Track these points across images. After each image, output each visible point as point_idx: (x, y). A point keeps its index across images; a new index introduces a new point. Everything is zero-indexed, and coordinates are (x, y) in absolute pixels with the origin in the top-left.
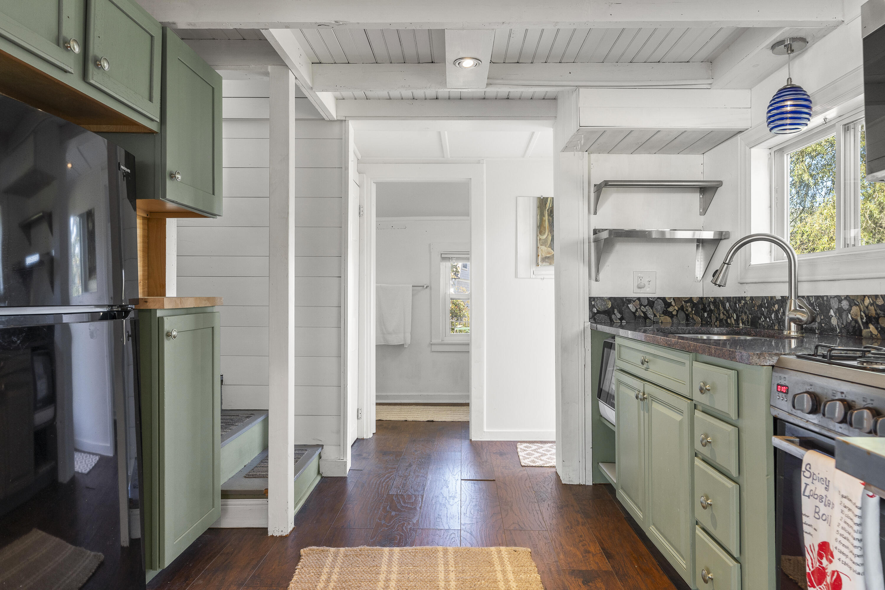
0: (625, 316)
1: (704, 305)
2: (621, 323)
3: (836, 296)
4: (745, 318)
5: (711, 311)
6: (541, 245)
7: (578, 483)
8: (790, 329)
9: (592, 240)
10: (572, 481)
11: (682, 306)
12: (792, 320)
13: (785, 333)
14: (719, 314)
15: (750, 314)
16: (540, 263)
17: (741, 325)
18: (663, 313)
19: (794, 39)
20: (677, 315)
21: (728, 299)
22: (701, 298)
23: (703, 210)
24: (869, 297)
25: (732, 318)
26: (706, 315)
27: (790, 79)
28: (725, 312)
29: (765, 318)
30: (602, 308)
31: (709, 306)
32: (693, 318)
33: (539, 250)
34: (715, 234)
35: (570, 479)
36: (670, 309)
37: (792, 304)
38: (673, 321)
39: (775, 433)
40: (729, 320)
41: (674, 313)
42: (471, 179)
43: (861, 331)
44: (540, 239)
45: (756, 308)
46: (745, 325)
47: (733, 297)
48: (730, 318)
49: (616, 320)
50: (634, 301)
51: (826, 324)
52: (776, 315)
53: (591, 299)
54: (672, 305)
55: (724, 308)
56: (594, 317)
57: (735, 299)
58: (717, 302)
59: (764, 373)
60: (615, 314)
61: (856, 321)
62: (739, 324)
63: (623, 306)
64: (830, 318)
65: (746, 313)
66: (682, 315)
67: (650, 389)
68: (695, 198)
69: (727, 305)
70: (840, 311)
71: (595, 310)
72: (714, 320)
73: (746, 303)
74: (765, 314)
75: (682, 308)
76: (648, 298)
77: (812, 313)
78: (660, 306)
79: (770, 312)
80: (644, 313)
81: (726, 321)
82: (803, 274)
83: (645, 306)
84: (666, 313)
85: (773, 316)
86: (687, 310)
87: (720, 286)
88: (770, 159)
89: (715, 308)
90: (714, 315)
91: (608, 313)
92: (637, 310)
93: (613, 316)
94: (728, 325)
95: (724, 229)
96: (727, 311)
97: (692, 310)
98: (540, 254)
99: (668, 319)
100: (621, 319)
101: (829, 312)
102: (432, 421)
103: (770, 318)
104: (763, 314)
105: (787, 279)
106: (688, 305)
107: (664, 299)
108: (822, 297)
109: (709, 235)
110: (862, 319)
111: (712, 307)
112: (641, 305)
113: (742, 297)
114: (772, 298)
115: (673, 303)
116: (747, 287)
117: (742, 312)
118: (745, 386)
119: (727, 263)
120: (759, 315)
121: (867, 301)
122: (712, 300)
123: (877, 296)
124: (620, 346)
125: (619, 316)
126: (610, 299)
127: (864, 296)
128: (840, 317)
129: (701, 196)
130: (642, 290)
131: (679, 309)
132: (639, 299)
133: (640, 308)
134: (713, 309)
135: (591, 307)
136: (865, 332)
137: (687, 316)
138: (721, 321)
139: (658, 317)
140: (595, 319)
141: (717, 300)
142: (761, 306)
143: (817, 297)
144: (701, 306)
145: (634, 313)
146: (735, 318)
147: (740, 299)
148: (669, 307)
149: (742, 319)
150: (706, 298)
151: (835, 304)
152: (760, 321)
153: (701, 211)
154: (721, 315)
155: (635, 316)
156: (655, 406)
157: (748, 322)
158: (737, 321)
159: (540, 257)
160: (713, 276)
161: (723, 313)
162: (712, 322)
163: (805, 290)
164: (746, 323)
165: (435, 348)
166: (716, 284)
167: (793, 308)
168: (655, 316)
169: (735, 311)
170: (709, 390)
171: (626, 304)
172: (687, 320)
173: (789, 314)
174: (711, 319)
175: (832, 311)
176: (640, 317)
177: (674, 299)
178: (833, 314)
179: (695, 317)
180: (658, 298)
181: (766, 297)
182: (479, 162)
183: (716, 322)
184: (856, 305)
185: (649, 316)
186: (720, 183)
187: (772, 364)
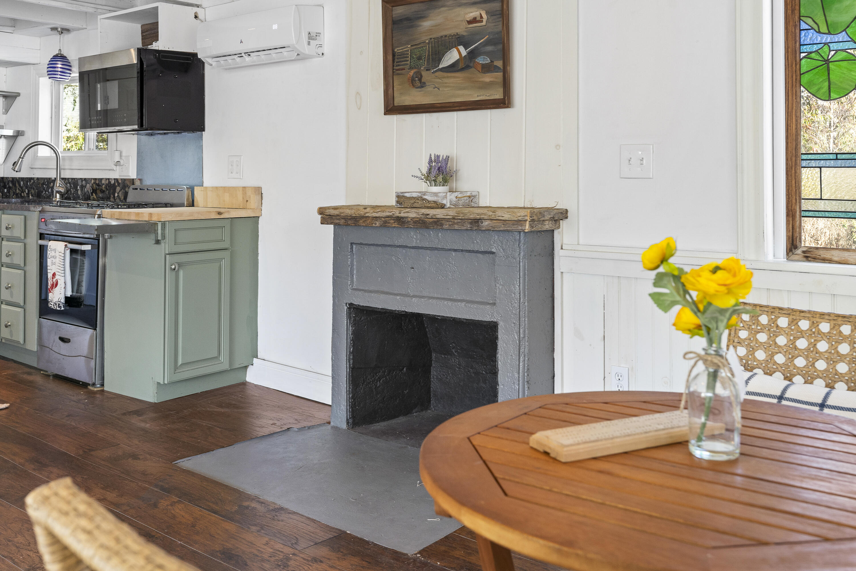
1: (5, 183)
3: (81, 179)
4: (33, 192)
5: (10, 187)
8: (56, 197)
12: (57, 192)
13: (54, 199)
14: (16, 190)
15: (36, 189)
17: (31, 197)
21: (23, 179)
23: (6, 110)
24: (94, 179)
25: (25, 193)
26: (6, 190)
27: (60, 50)
29: (46, 192)
31: (8, 184)
34: (14, 132)
37: (58, 182)
39: (40, 239)
40: (22, 194)
45: (40, 185)
46: (33, 197)
47: (26, 178)
48: (23, 193)
51: (76, 194)
55: (20, 185)
57: (27, 179)
58: (14, 181)
59: (36, 214)
61: (88, 192)
62: (29, 197)
64: (77, 190)
65: (34, 189)
69: (22, 183)
70: (82, 187)
72: (12, 194)
73: (34, 182)
74: (45, 189)
77: (67, 188)
79: (48, 188)
81: (21, 194)
82: (64, 165)
85: (50, 190)
87: (17, 171)
88: (51, 86)
89: (13, 185)
90: (12, 190)
94: (22, 197)
95: (20, 129)
96: (22, 188)
101: (77, 187)
103: (48, 192)
104: (44, 189)
105: (55, 167)
108: (74, 179)
109: (10, 132)
110: (91, 191)
111: (11, 185)
113: (32, 178)
114: (50, 179)
116: (35, 170)
117: (31, 188)
118: (28, 222)
119: (22, 157)
120: (42, 190)
121: (93, 181)
122: (11, 179)
123: (96, 179)
127: (92, 179)
128: (82, 190)
129: (4, 100)
134: (11, 186)
136: (92, 197)
138: (17, 194)
141: (15, 180)
142: (43, 184)
143: (72, 179)
146: (27, 192)
147: (30, 179)
149: (31, 193)
150: (6, 178)
151: (80, 183)
152: (42, 194)
153: (4, 111)
154: (17, 190)
157: (35, 194)
158: (28, 194)
160: (14, 165)
161: (19, 189)
162: (10, 195)
163: (67, 174)
164: (34, 195)
166: (15, 170)
167: (58, 185)
169: (27, 187)
170: (10, 228)
173: (56, 189)
174: (9, 193)
175: (78, 187)
178: (79, 189)
181: (46, 178)
183: (13, 195)
184: (88, 183)
186: (18, 95)
187: (39, 210)
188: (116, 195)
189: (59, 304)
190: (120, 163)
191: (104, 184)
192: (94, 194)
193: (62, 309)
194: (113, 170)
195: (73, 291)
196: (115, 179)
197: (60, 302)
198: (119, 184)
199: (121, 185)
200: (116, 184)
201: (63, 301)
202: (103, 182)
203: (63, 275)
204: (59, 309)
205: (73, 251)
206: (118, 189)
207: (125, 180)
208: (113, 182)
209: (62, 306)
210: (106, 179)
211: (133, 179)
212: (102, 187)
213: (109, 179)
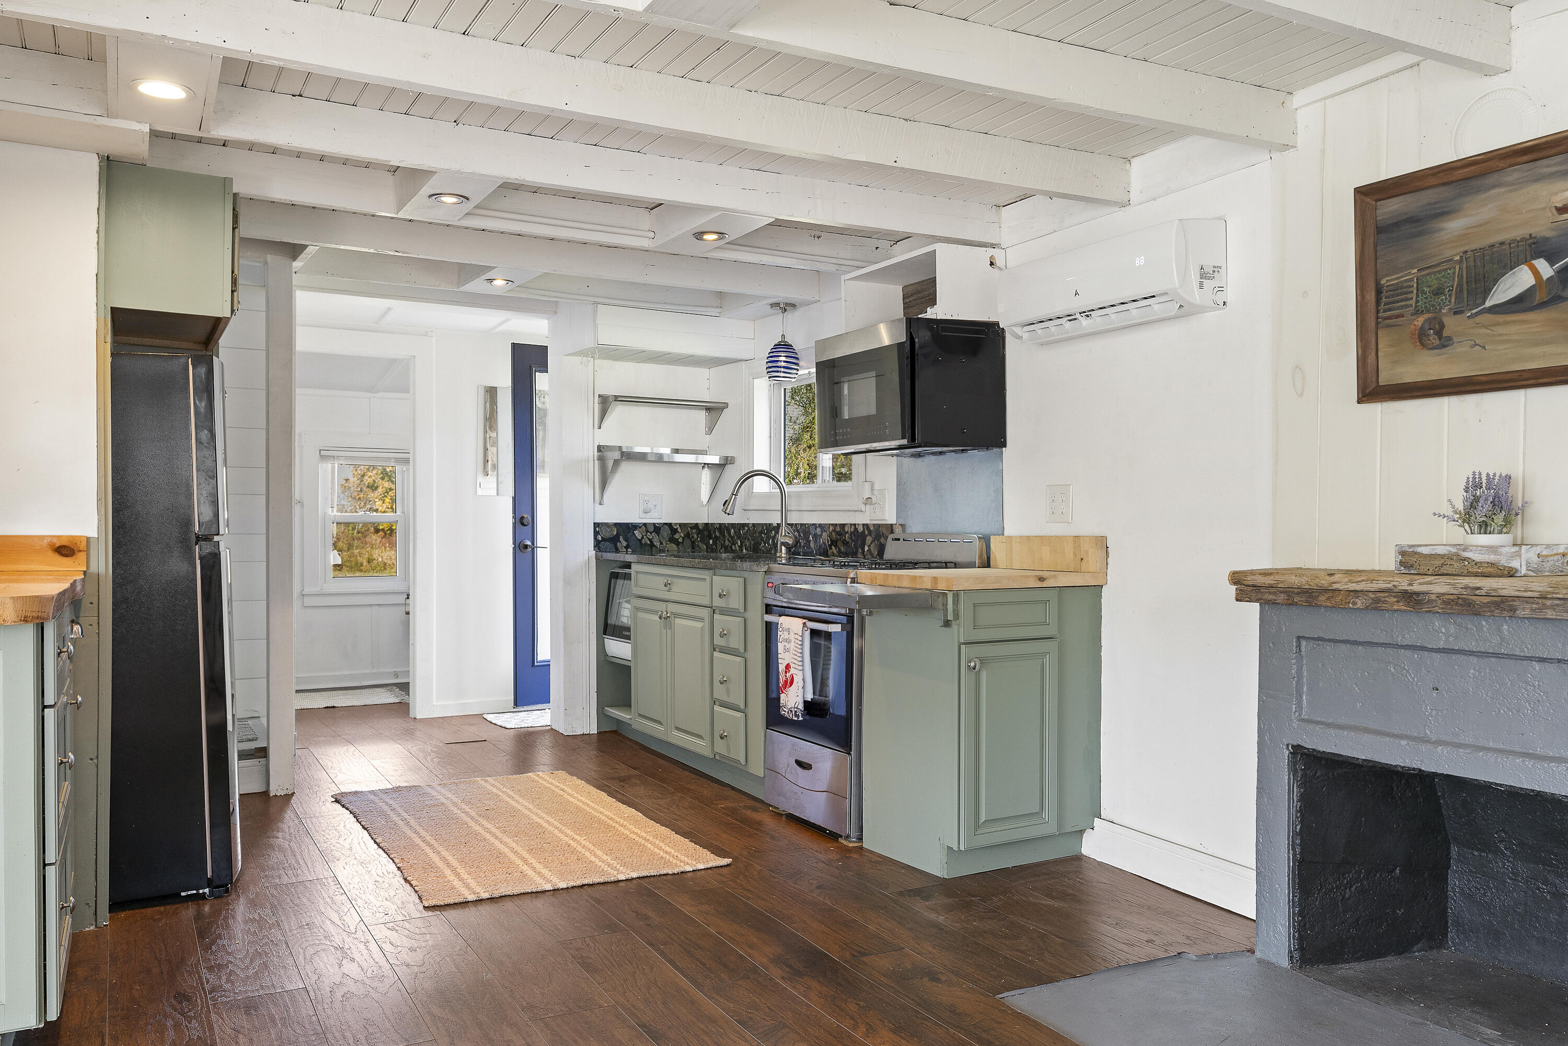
0: (630, 544)
1: (710, 532)
2: (627, 551)
3: (813, 524)
4: (748, 544)
5: (716, 537)
6: (492, 446)
7: (582, 733)
8: (781, 551)
9: (596, 458)
10: (575, 731)
11: (688, 533)
12: (783, 544)
13: (777, 555)
14: (724, 541)
15: (752, 540)
16: (490, 473)
17: (744, 551)
18: (669, 541)
19: (787, 304)
20: (683, 542)
21: (733, 525)
22: (707, 524)
23: (709, 429)
24: (832, 525)
25: (737, 545)
26: (711, 542)
27: (783, 336)
28: (730, 539)
29: (766, 544)
30: (608, 535)
31: (714, 532)
32: (698, 546)
33: (489, 452)
34: (721, 459)
35: (573, 729)
36: (676, 536)
37: (783, 530)
38: (678, 549)
39: (767, 613)
40: (733, 547)
41: (680, 540)
42: (414, 356)
43: (828, 551)
44: (490, 437)
45: (757, 534)
46: (748, 551)
47: (738, 524)
48: (735, 545)
49: (622, 549)
50: (640, 527)
51: (807, 547)
52: (773, 541)
53: (596, 525)
54: (678, 532)
55: (729, 534)
56: (598, 545)
57: (739, 526)
58: (723, 528)
59: (760, 576)
60: (620, 542)
61: (825, 545)
62: (742, 551)
63: (629, 532)
64: (809, 542)
65: (748, 539)
66: (688, 542)
67: (673, 608)
68: (702, 415)
69: (732, 530)
70: (816, 536)
71: (600, 538)
72: (719, 547)
73: (749, 529)
74: (766, 539)
75: (688, 535)
76: (654, 524)
77: (797, 538)
78: (666, 532)
79: (768, 538)
80: (650, 540)
81: (731, 547)
82: (792, 504)
83: (651, 533)
84: (672, 540)
85: (770, 541)
86: (693, 537)
87: (729, 514)
88: (770, 390)
89: (720, 534)
90: (719, 541)
91: (614, 540)
92: (643, 537)
93: (619, 544)
94: (733, 551)
95: (729, 454)
96: (732, 537)
97: (698, 537)
98: (490, 459)
99: (675, 547)
100: (627, 547)
101: (809, 537)
102: (334, 707)
103: (769, 544)
104: (763, 540)
105: (780, 508)
106: (693, 531)
107: (670, 525)
108: (805, 524)
109: (715, 460)
110: (828, 542)
111: (718, 534)
112: (647, 531)
113: (746, 524)
114: (770, 525)
115: (679, 530)
116: (750, 513)
117: (745, 539)
118: (749, 588)
119: (735, 494)
120: (760, 540)
121: (831, 528)
122: (719, 526)
123: (836, 525)
124: (637, 572)
125: (625, 544)
126: (616, 524)
127: (830, 524)
128: (815, 542)
129: (707, 414)
130: (648, 515)
131: (685, 536)
132: (645, 524)
133: (646, 535)
135: (596, 533)
136: (830, 552)
137: (693, 543)
138: (726, 548)
139: (665, 544)
140: (599, 548)
141: (723, 527)
142: (761, 532)
143: (802, 525)
144: (706, 533)
145: (640, 541)
146: (739, 544)
147: (743, 525)
148: (675, 534)
149: (746, 545)
150: (713, 524)
151: (812, 531)
152: (761, 547)
153: (707, 429)
154: (727, 542)
155: (641, 543)
156: (679, 621)
157: (750, 548)
158: (741, 547)
159: (490, 462)
160: (724, 505)
161: (728, 539)
162: (717, 549)
163: (794, 519)
165: (308, 601)
166: (726, 513)
167: (783, 534)
168: (661, 543)
169: (739, 538)
170: (724, 596)
171: (632, 531)
172: (693, 548)
173: (781, 539)
174: (716, 546)
175: (811, 536)
176: (646, 544)
177: (680, 525)
178: (812, 539)
179: (700, 544)
180: (664, 524)
181: (765, 524)
182: (426, 335)
183: (721, 549)
184: (825, 531)
185: (655, 543)
186: (726, 405)
187: (765, 570)
188: (866, 548)
189: (796, 712)
190: (872, 501)
191: (847, 532)
192: (833, 547)
193: (801, 719)
194: (862, 511)
195: (814, 693)
196: (863, 525)
197: (797, 708)
198: (870, 532)
199: (873, 534)
200: (867, 533)
201: (801, 707)
202: (846, 529)
203: (801, 668)
204: (796, 719)
205: (814, 633)
206: (869, 539)
207: (879, 525)
208: (860, 529)
209: (800, 715)
210: (851, 525)
211: (892, 525)
212: (845, 537)
213: (855, 525)
